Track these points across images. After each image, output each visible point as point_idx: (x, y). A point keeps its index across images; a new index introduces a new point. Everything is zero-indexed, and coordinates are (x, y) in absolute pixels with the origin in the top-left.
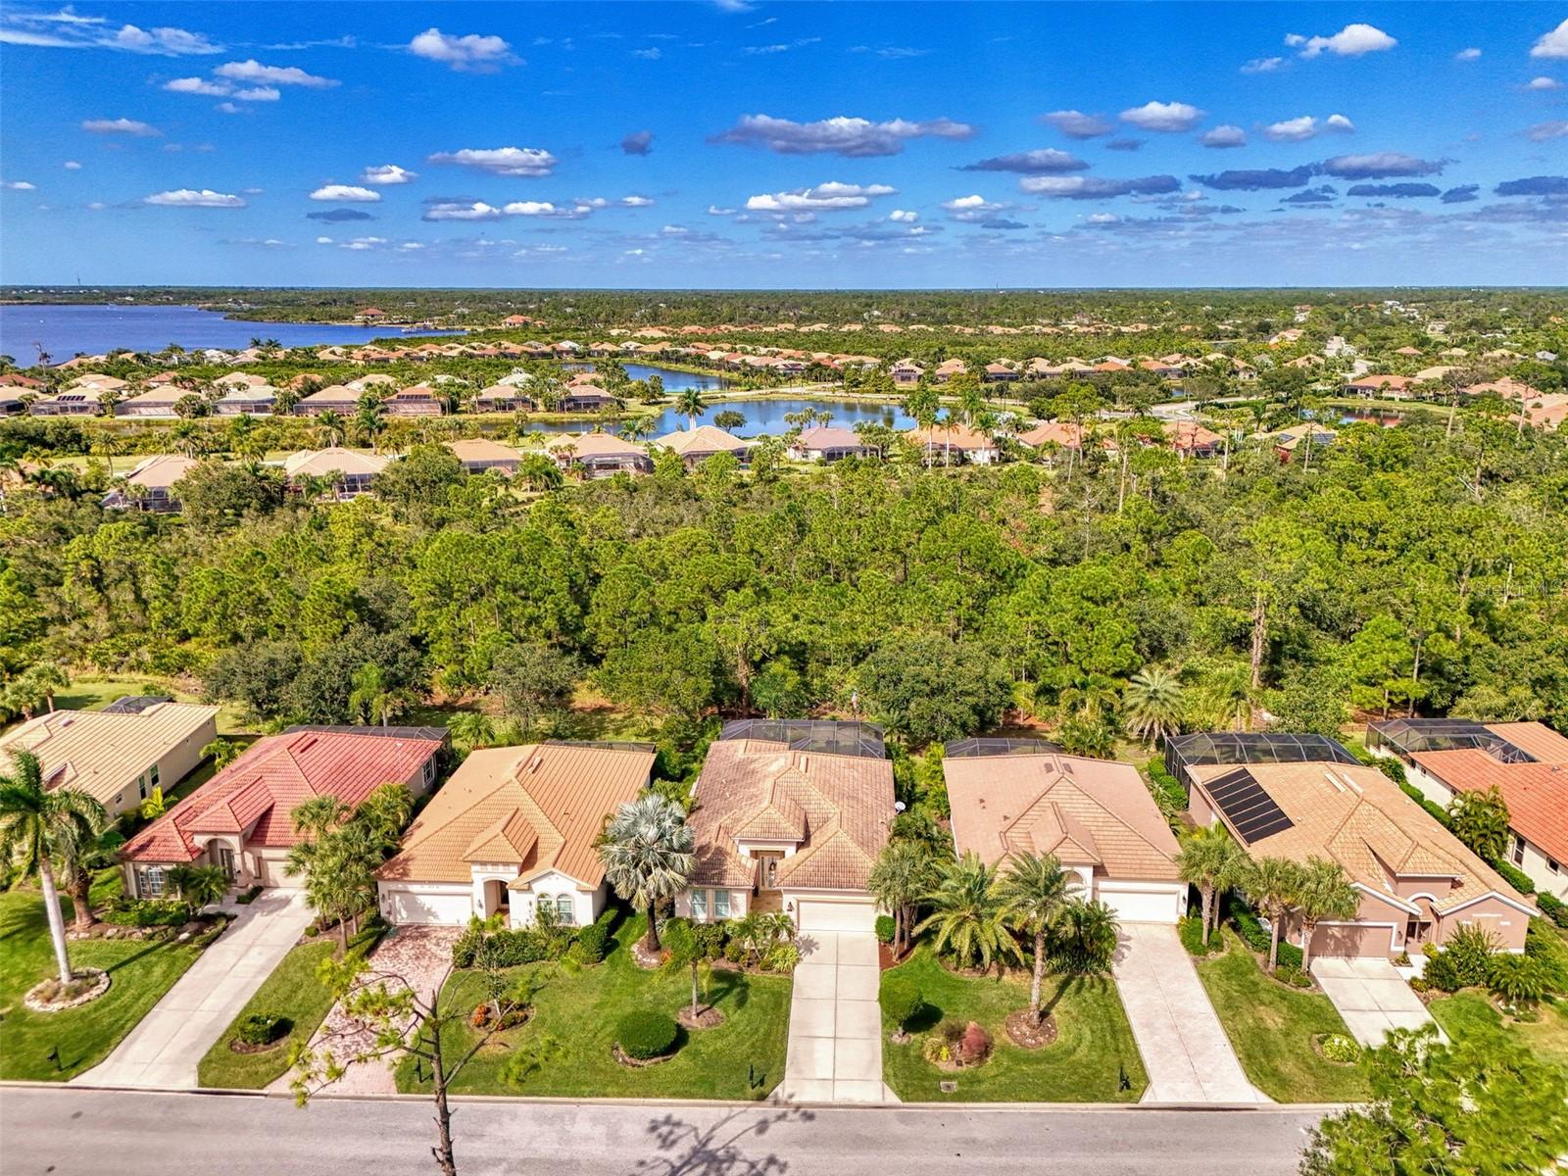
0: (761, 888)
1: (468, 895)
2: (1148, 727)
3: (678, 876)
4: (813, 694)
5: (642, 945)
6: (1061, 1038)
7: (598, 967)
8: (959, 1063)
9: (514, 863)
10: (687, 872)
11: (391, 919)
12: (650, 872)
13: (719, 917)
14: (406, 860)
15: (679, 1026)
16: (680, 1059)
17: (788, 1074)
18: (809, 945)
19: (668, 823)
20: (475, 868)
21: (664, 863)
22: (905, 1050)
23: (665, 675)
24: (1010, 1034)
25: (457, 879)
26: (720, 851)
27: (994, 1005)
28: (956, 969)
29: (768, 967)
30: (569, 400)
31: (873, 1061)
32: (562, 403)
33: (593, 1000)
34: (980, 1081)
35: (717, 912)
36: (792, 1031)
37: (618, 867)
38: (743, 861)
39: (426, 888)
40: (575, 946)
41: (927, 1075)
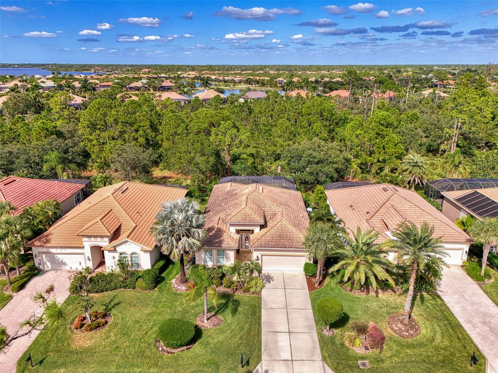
0: (241, 250)
1: (83, 254)
2: (412, 179)
3: (196, 242)
4: (258, 171)
5: (177, 279)
6: (423, 331)
7: (152, 292)
8: (367, 348)
9: (106, 236)
10: (201, 239)
11: (41, 267)
12: (180, 239)
13: (219, 264)
14: (48, 236)
15: (196, 327)
16: (197, 347)
17: (264, 357)
18: (269, 278)
19: (191, 212)
20: (85, 239)
21: (188, 234)
22: (332, 339)
23: (192, 155)
24: (392, 329)
25: (75, 245)
26: (219, 230)
27: (377, 311)
28: (351, 291)
29: (247, 290)
30: (162, 87)
31: (314, 347)
32: (159, 88)
33: (147, 311)
34: (382, 361)
35: (218, 261)
36: (264, 329)
37: (162, 236)
38: (232, 235)
39: (59, 251)
40: (140, 280)
41: (349, 356)
